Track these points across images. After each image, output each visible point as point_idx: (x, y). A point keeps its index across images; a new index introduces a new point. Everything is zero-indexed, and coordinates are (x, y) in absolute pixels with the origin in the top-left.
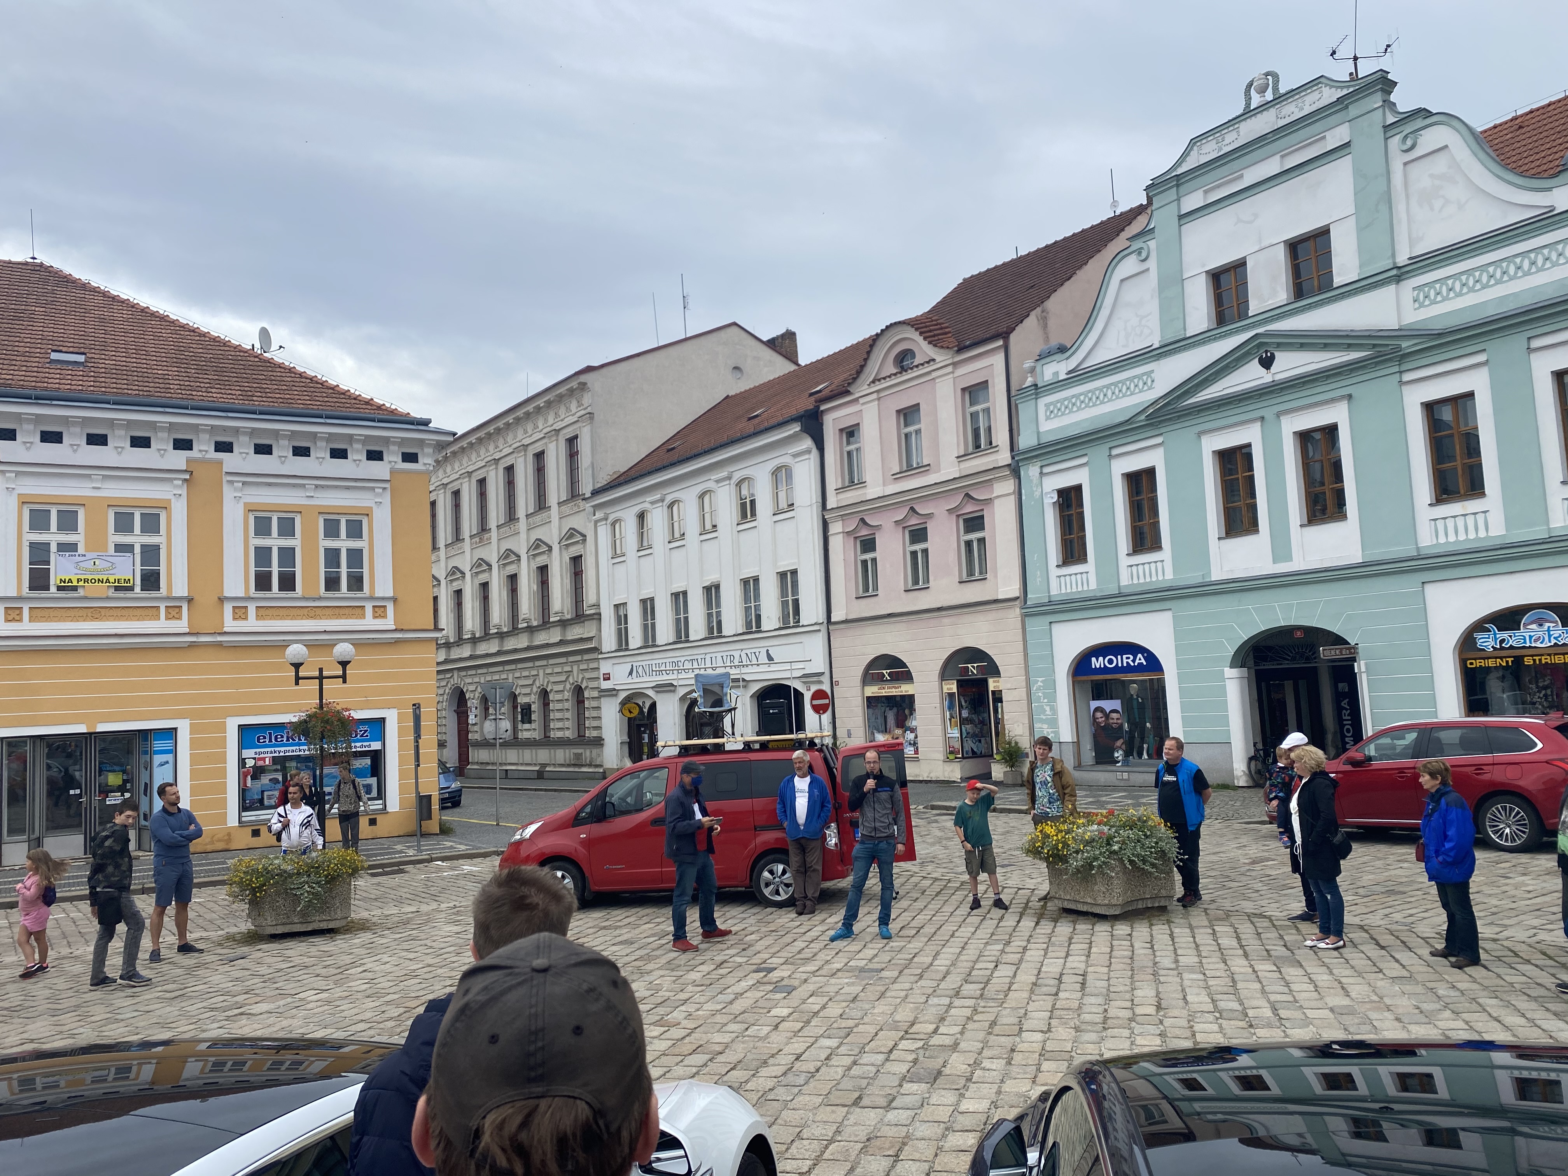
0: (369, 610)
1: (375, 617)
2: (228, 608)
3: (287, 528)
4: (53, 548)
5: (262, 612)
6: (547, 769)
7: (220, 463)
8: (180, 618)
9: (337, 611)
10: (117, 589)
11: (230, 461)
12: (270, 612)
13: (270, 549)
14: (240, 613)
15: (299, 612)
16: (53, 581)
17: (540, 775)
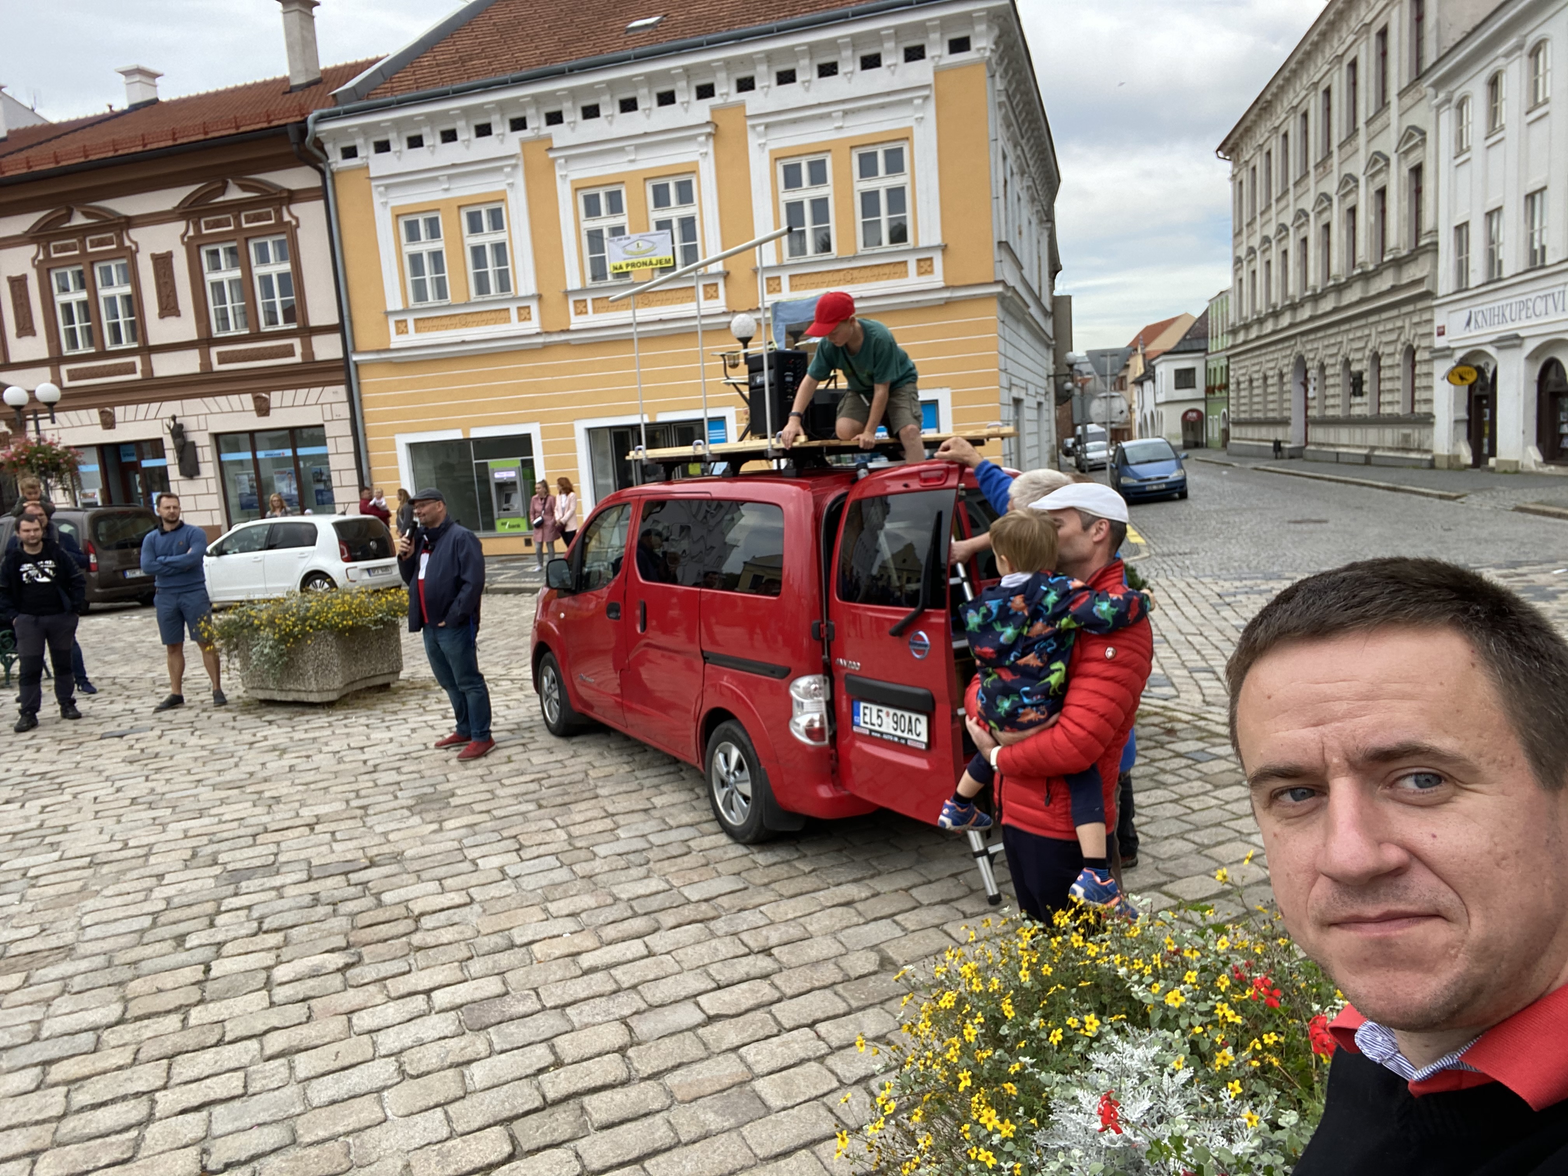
0: (912, 266)
1: (920, 273)
2: (761, 281)
3: (818, 175)
4: (606, 234)
5: (797, 281)
6: (1377, 453)
7: (742, 105)
8: (717, 297)
9: (876, 271)
10: (663, 270)
11: (754, 101)
12: (804, 280)
13: (801, 203)
14: (774, 284)
15: (836, 276)
16: (609, 269)
17: (1368, 460)
